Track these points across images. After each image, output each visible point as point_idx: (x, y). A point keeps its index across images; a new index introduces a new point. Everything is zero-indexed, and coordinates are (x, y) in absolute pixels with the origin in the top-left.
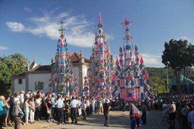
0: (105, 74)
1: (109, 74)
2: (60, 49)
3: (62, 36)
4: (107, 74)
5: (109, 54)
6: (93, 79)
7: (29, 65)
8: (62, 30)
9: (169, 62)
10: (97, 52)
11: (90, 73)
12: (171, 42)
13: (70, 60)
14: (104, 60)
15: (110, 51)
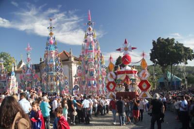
0: (95, 72)
1: (99, 71)
2: (49, 47)
3: (51, 34)
4: (97, 72)
5: (99, 52)
6: (83, 78)
7: (16, 64)
8: (51, 28)
9: (156, 60)
10: (87, 50)
11: (80, 71)
12: (159, 40)
13: (59, 58)
14: (94, 58)
15: (99, 49)
